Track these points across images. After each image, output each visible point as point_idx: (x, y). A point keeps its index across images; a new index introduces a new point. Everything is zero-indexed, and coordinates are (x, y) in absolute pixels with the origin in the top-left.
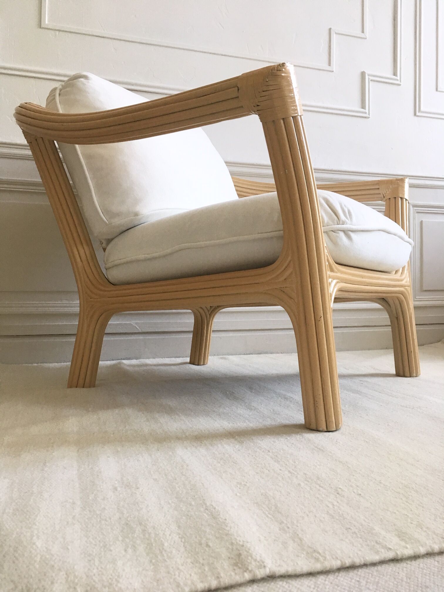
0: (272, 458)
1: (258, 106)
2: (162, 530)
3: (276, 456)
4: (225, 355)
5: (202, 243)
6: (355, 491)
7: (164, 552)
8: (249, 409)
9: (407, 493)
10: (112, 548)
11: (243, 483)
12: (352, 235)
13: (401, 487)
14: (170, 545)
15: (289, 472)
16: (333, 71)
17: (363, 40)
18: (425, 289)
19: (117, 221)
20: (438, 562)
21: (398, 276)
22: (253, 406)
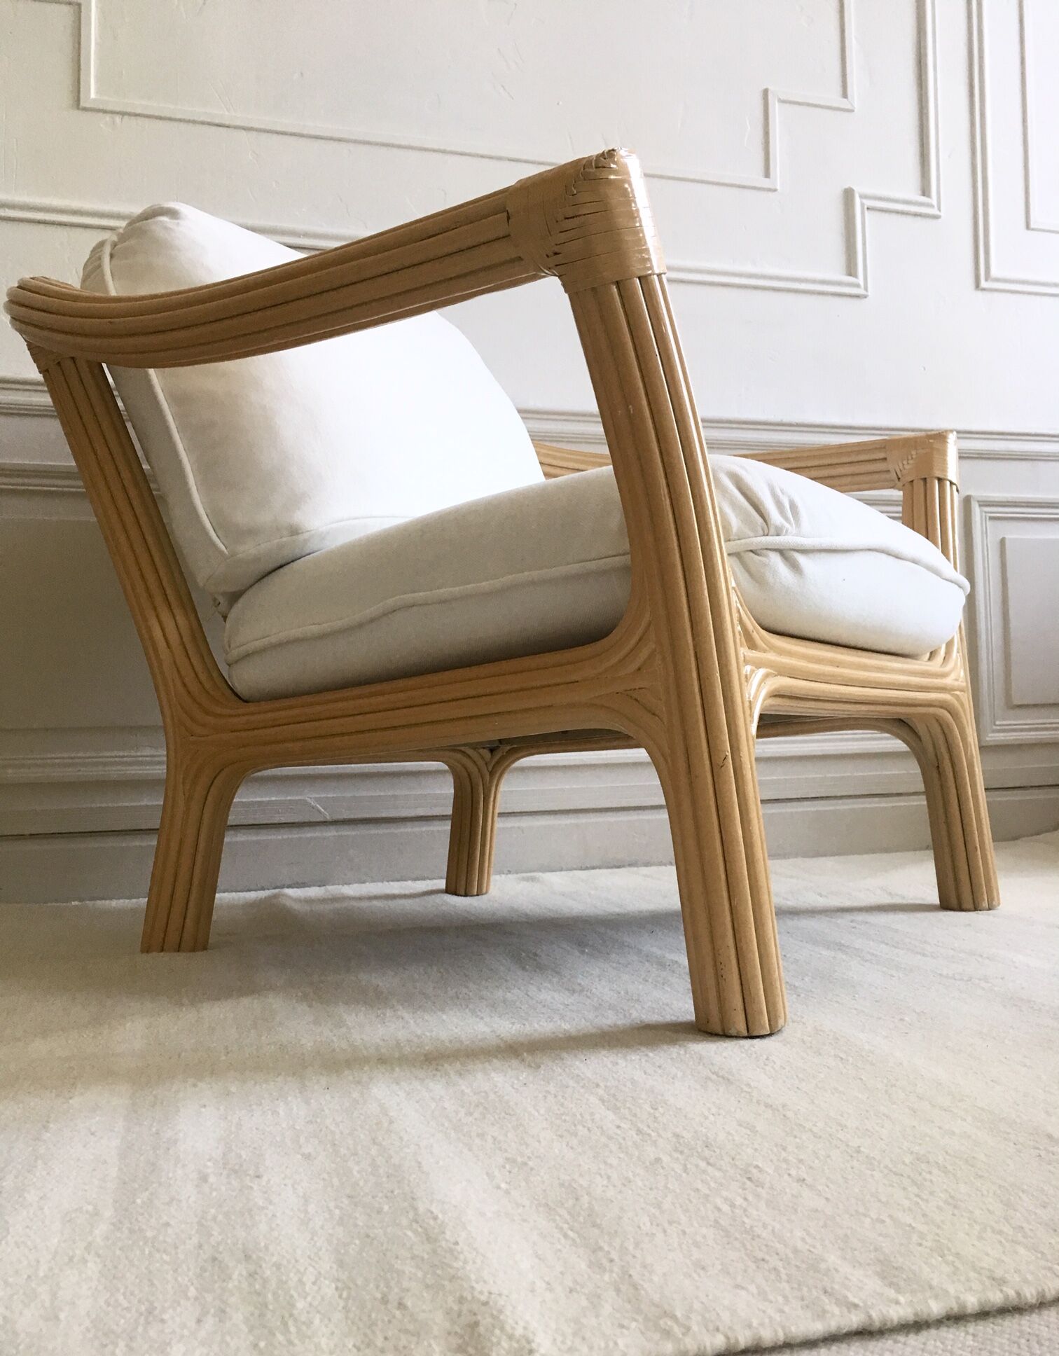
0: (602, 1101)
1: (556, 254)
2: (298, 1271)
3: (614, 1096)
4: (534, 871)
5: (444, 592)
6: (793, 1172)
7: (290, 1323)
8: (568, 990)
9: (920, 1174)
10: (166, 1317)
11: (519, 1160)
12: (801, 559)
13: (907, 1161)
14: (311, 1305)
15: (639, 1132)
16: (775, 190)
17: (846, 114)
18: (1017, 702)
19: (249, 549)
20: (974, 1335)
21: (935, 666)
22: (580, 984)
